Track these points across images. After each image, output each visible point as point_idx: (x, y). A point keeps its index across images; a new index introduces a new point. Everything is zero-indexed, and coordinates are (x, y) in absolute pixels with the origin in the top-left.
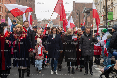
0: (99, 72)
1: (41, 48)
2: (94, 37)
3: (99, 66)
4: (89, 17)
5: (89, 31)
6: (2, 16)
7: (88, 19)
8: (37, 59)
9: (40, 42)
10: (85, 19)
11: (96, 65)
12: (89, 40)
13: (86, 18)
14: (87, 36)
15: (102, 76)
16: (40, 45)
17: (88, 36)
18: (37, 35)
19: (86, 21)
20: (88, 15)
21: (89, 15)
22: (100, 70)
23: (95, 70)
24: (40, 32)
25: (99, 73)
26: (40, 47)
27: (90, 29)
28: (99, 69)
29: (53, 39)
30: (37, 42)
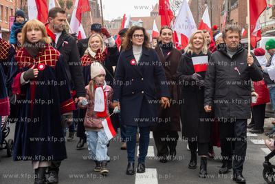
0: (263, 149)
1: (105, 93)
2: (251, 61)
3: (262, 135)
4: (237, 10)
5: (234, 39)
6: (12, 9)
7: (235, 15)
8: (89, 127)
9: (100, 76)
10: (225, 14)
11: (256, 133)
12: (236, 69)
13: (229, 13)
14: (229, 57)
15: (270, 160)
16: (101, 85)
17: (231, 56)
18: (86, 52)
19: (229, 21)
20: (232, 4)
21: (235, 4)
22: (266, 146)
23: (252, 146)
24: (97, 42)
25: (263, 152)
26: (99, 89)
27: (237, 35)
28: (262, 142)
29: (133, 62)
30: (93, 76)
